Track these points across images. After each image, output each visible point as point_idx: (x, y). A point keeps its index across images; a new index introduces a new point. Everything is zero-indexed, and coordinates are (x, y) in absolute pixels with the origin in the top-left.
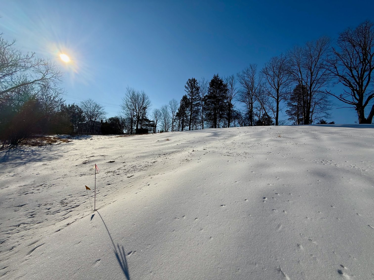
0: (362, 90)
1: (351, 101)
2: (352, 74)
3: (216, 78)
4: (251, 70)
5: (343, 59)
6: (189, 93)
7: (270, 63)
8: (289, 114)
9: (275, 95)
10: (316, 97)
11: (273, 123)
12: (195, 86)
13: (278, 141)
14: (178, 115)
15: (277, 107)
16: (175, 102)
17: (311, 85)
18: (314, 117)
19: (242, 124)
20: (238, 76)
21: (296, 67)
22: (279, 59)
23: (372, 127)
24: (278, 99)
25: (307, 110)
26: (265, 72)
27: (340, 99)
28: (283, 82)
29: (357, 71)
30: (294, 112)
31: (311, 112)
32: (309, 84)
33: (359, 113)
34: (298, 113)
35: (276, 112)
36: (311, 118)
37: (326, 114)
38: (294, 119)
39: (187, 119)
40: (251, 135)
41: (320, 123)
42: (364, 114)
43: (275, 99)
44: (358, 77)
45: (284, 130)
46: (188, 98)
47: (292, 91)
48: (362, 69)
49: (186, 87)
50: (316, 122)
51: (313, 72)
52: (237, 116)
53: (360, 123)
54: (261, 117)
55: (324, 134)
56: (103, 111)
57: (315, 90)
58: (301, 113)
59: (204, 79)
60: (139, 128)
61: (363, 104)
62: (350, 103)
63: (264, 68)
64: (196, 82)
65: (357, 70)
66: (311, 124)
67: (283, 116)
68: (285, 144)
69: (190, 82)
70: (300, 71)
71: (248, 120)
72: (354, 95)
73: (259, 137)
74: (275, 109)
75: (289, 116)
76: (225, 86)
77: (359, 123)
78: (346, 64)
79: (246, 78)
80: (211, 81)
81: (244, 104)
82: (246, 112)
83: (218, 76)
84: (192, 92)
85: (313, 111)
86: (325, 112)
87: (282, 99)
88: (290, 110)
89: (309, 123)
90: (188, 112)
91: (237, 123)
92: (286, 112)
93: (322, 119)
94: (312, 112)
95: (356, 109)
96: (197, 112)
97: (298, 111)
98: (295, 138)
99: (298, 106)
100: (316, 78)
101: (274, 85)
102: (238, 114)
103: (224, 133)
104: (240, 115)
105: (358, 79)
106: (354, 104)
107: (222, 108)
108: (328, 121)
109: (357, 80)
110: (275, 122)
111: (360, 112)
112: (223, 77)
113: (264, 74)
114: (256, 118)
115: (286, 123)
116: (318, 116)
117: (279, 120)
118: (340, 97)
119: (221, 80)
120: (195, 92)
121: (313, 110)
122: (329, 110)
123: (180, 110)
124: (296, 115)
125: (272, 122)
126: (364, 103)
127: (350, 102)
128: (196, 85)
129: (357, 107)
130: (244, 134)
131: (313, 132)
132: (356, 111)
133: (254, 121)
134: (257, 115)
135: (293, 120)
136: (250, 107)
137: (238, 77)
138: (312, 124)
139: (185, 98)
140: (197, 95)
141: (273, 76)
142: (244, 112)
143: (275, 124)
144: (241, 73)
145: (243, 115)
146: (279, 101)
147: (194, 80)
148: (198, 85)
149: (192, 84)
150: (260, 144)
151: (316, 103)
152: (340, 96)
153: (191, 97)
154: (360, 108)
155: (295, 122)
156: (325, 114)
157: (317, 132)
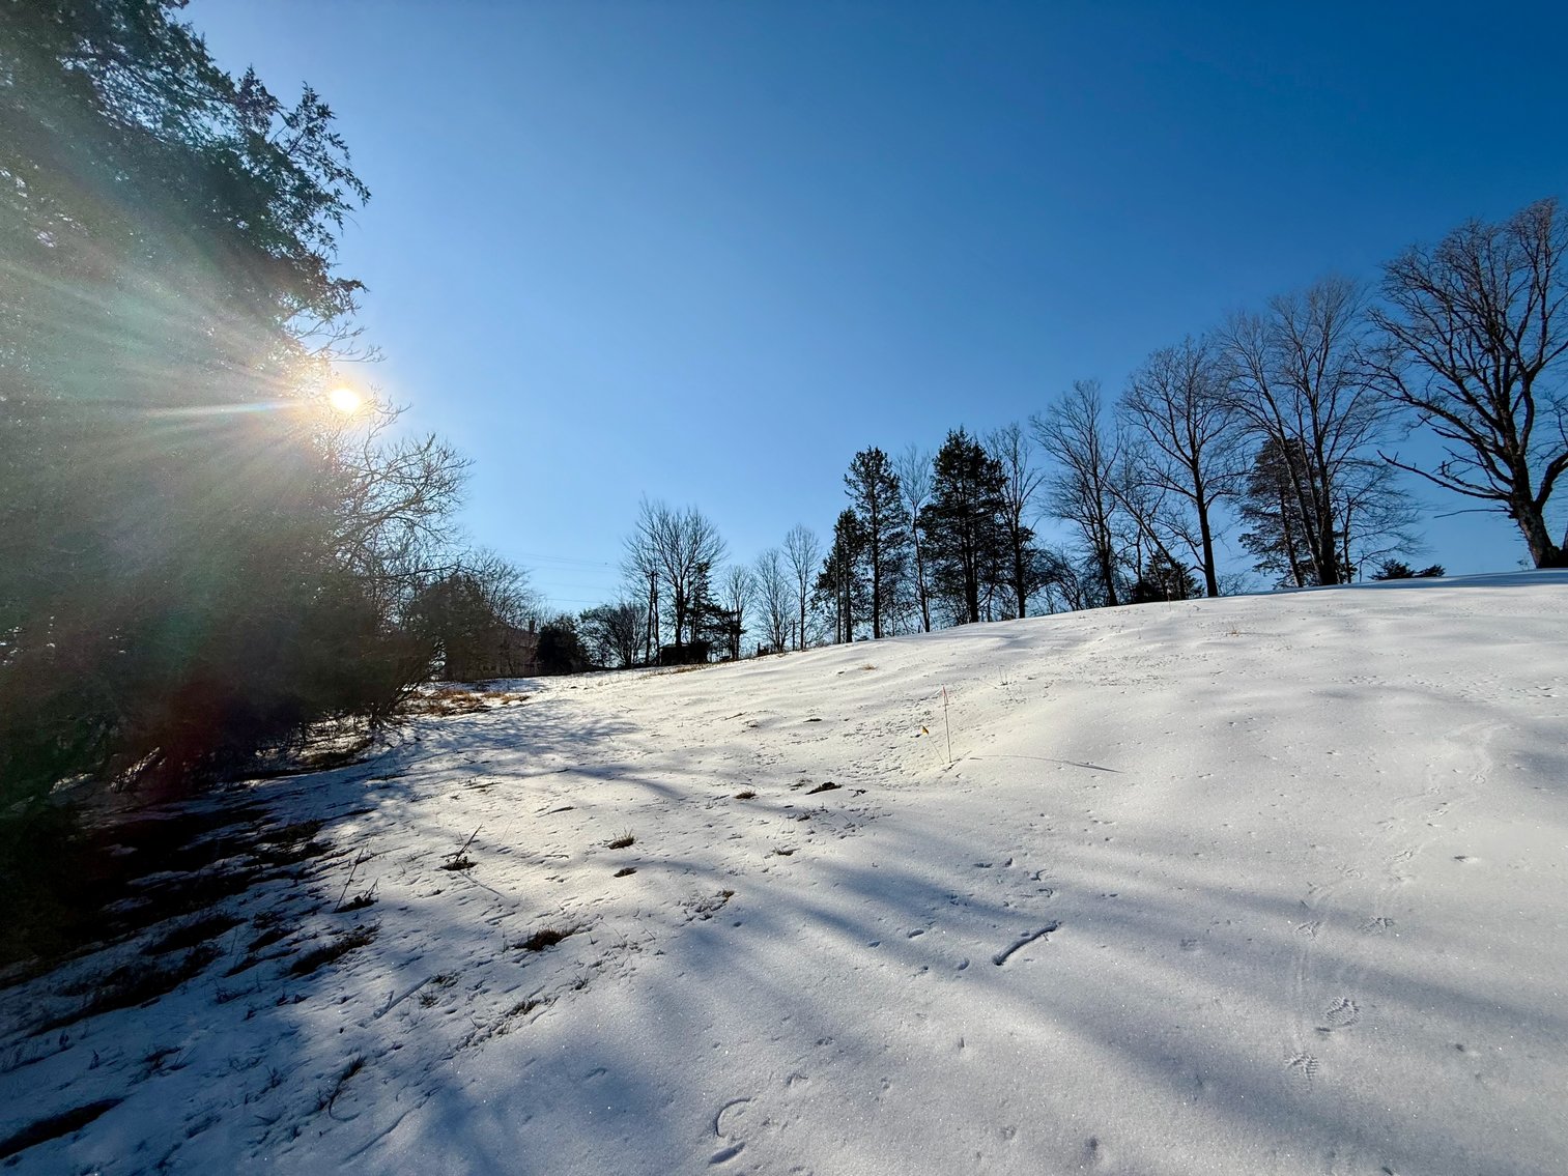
0: (1515, 446)
1: (1487, 485)
2: (1465, 392)
3: (957, 441)
4: (1079, 401)
5: (1421, 346)
6: (862, 500)
7: (1150, 372)
8: (1254, 547)
9: (1187, 481)
10: (1347, 481)
11: (1196, 586)
12: (883, 476)
13: (1233, 645)
14: (825, 582)
15: (1202, 527)
16: (805, 537)
17: (1319, 440)
18: (1355, 555)
19: (1078, 600)
20: (1036, 426)
21: (1250, 381)
22: (1179, 356)
23: (1558, 579)
24: (1200, 498)
25: (1320, 528)
26: (1136, 404)
27: (1440, 483)
28: (1208, 433)
29: (1484, 381)
30: (1271, 540)
31: (1340, 535)
32: (1310, 436)
33: (1525, 526)
34: (1290, 543)
35: (1202, 546)
36: (1347, 559)
37: (1399, 540)
38: (1279, 566)
39: (859, 595)
40: (1139, 635)
41: (1386, 574)
42: (1547, 529)
43: (1190, 495)
44: (1491, 400)
45: (1245, 612)
46: (859, 517)
47: (1251, 463)
48: (1496, 374)
49: (849, 482)
50: (1369, 570)
51: (1316, 396)
52: (1056, 572)
53: (1540, 566)
54: (1144, 568)
55: (1382, 616)
56: (525, 587)
57: (1335, 456)
58: (1301, 540)
59: (913, 447)
60: (683, 641)
61: (1535, 495)
62: (1482, 493)
63: (1130, 390)
64: (883, 462)
65: (1481, 375)
66: (1350, 582)
67: (1231, 558)
68: (1257, 652)
69: (863, 463)
70: (1266, 393)
71: (1097, 582)
72: (1491, 466)
73: (1169, 637)
74: (1195, 530)
75: (1256, 556)
76: (995, 466)
77: (1537, 567)
78: (1434, 358)
79: (1067, 431)
80: (941, 453)
81: (1072, 525)
82: (1084, 554)
83: (962, 435)
84: (871, 496)
85: (1346, 530)
86: (1394, 530)
87: (1215, 496)
88: (1257, 532)
89: (1342, 578)
90: (864, 571)
91: (1056, 596)
92: (1240, 541)
93: (1388, 559)
94: (1345, 534)
95: (1509, 514)
96: (897, 566)
97: (1288, 536)
98: (1284, 635)
99: (1284, 515)
100: (1333, 415)
101: (1178, 446)
102: (1056, 565)
103: (1040, 636)
104: (1065, 566)
105: (1491, 407)
106: (1501, 496)
107: (991, 547)
108: (1417, 565)
109: (1489, 410)
110: (1205, 582)
111: (1528, 522)
112: (980, 433)
113: (1132, 410)
114: (1128, 574)
115: (1250, 582)
116: (1372, 547)
117: (1217, 574)
118: (1443, 473)
119: (976, 447)
120: (883, 496)
121: (1346, 527)
122: (1408, 522)
123: (831, 566)
124: (1281, 550)
125: (1191, 582)
126: (1539, 491)
127: (1481, 489)
128: (885, 471)
129: (1511, 506)
130: (1114, 634)
131: (1344, 612)
132: (1514, 521)
133: (1124, 584)
134: (1128, 562)
135: (1276, 569)
136: (1095, 534)
137: (1035, 429)
138: (1355, 579)
139: (847, 520)
140: (892, 505)
141: (1167, 416)
142: (1078, 555)
143: (1206, 590)
144: (1045, 417)
145: (1074, 565)
146: (1205, 502)
147: (877, 457)
148: (894, 471)
149: (871, 467)
150: (1181, 657)
151: (1352, 503)
152: (1440, 471)
153: (868, 516)
154: (1526, 508)
155: (1283, 576)
156: (1395, 541)
157: (1357, 610)
